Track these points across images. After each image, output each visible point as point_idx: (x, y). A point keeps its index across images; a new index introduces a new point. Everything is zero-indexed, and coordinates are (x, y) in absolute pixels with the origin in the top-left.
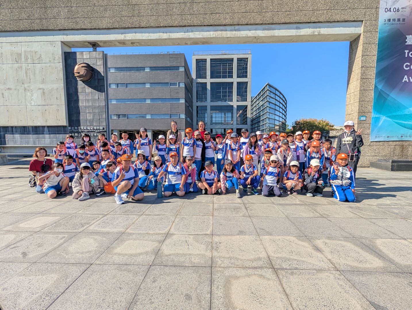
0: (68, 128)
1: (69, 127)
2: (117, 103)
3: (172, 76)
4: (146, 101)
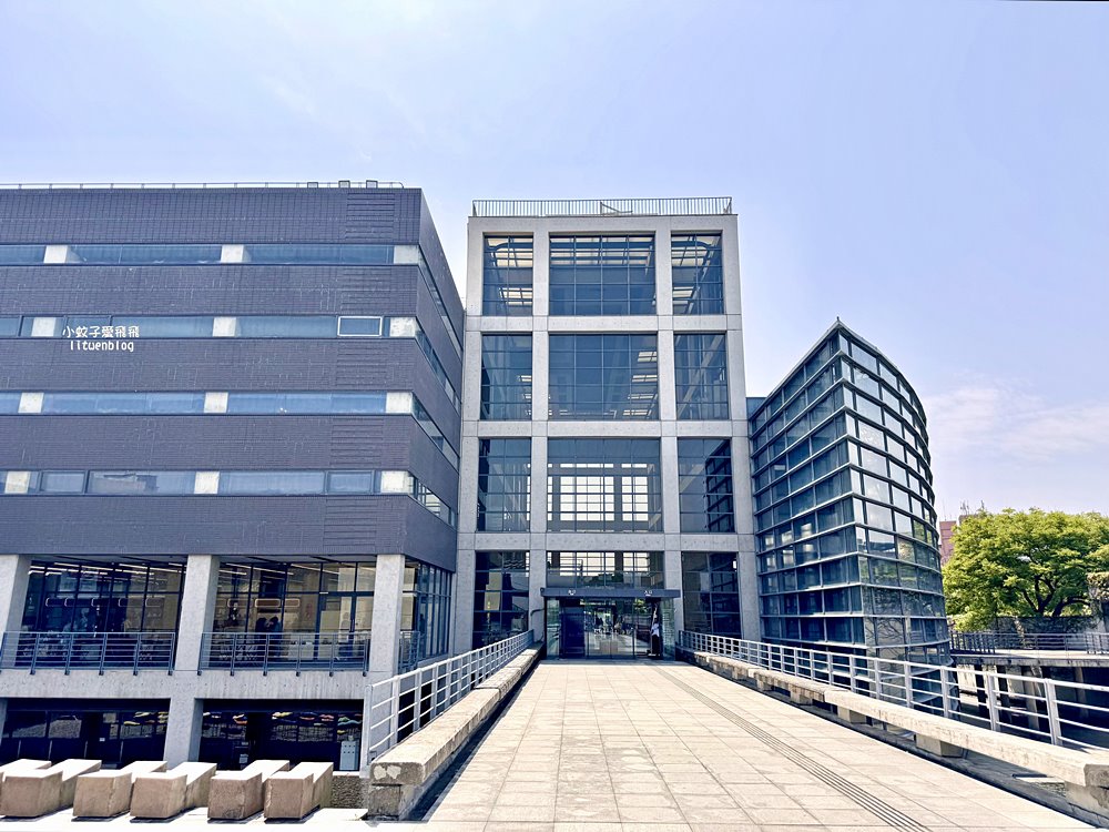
2: (47, 410)
3: (357, 287)
4: (202, 402)
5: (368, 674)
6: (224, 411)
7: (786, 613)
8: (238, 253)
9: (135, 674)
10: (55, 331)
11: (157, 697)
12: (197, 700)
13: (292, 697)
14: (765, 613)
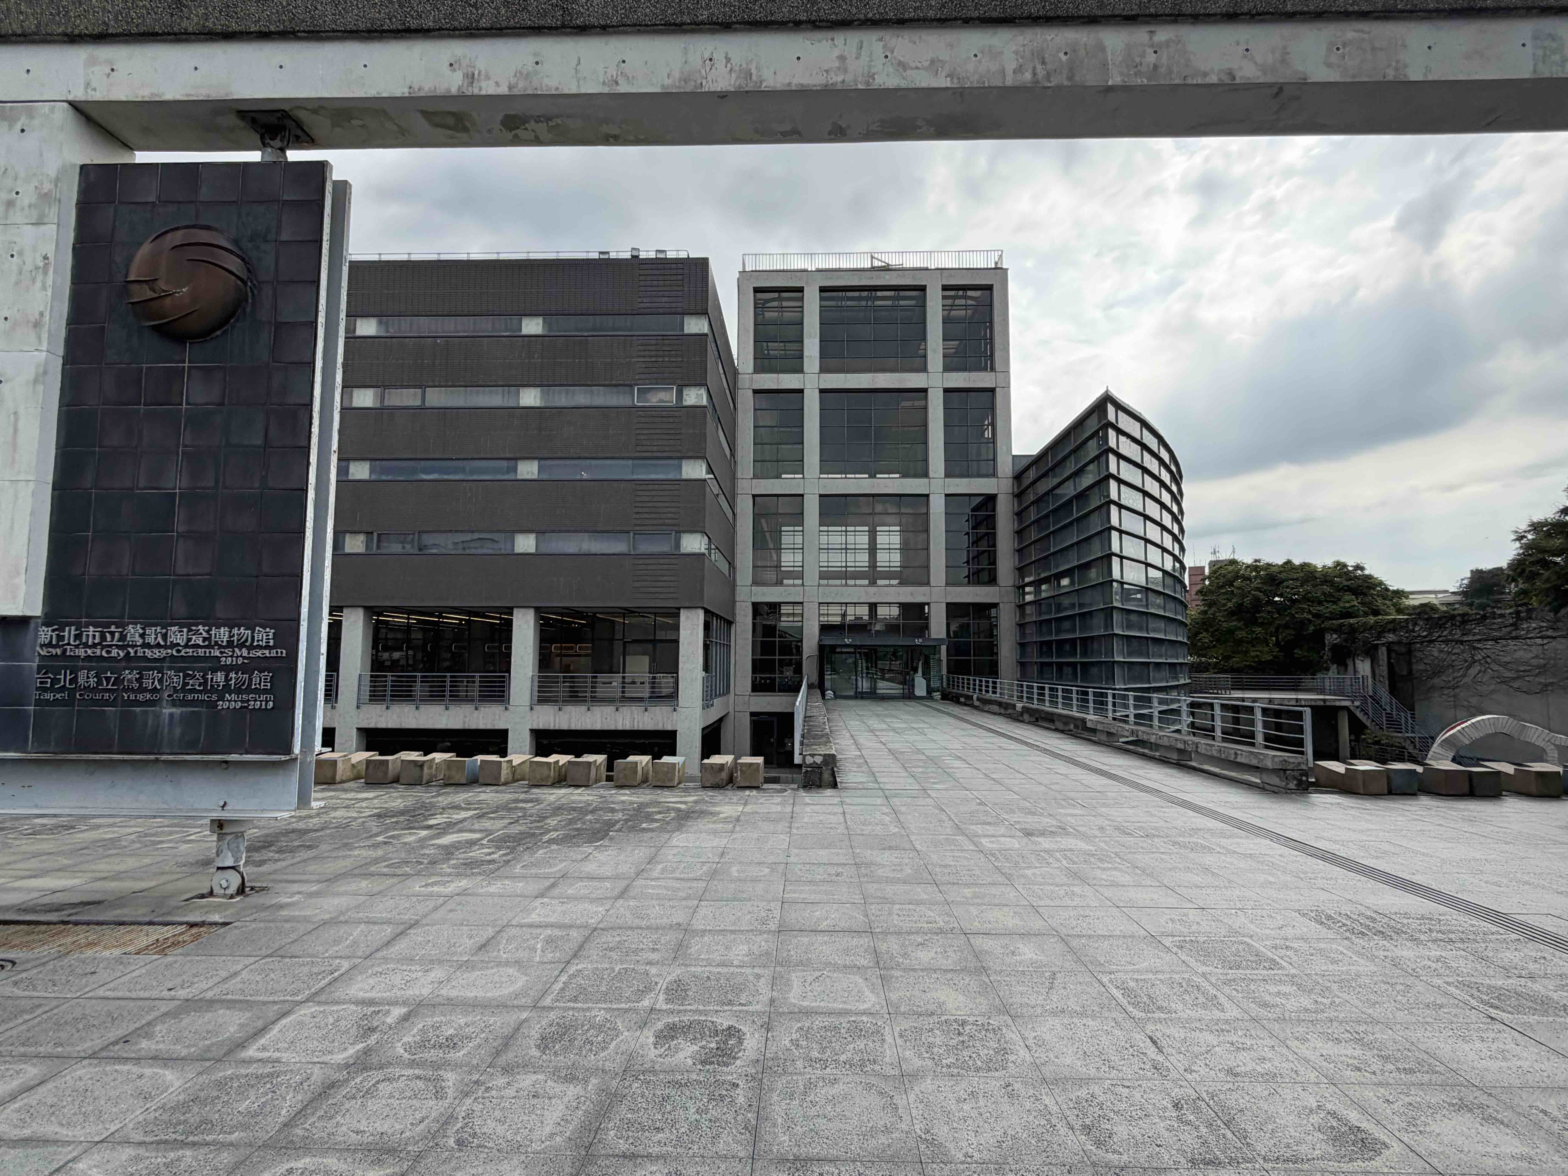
0: (36, 636)
1: (47, 624)
2: (374, 477)
3: (650, 356)
4: (515, 470)
5: (678, 709)
6: (535, 477)
7: (1041, 657)
8: (538, 324)
9: (476, 709)
10: (374, 402)
11: (497, 727)
12: (531, 730)
13: (613, 728)
14: (1021, 657)
